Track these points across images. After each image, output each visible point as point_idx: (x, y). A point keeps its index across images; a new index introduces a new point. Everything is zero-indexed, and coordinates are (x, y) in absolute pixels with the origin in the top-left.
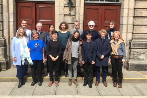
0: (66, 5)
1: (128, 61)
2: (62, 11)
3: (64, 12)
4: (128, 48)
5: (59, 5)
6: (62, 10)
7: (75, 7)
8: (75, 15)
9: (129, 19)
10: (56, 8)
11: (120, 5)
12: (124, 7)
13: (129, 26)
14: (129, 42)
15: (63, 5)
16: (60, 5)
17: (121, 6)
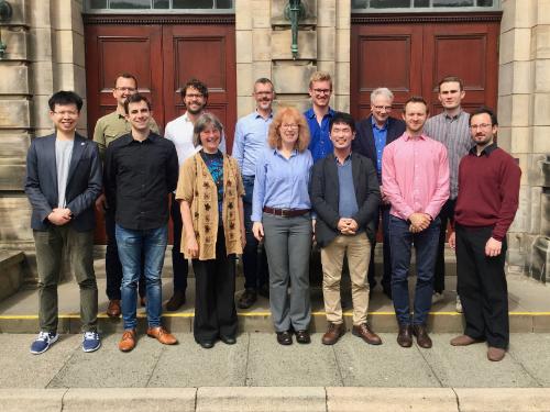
0: (280, 23)
1: (539, 243)
2: (263, 46)
3: (274, 50)
4: (540, 189)
5: (253, 21)
6: (263, 41)
7: (314, 27)
8: (314, 62)
9: (539, 70)
10: (239, 36)
11: (496, 18)
12: (517, 24)
13: (538, 97)
14: (541, 166)
15: (267, 24)
16: (256, 25)
17: (499, 21)
